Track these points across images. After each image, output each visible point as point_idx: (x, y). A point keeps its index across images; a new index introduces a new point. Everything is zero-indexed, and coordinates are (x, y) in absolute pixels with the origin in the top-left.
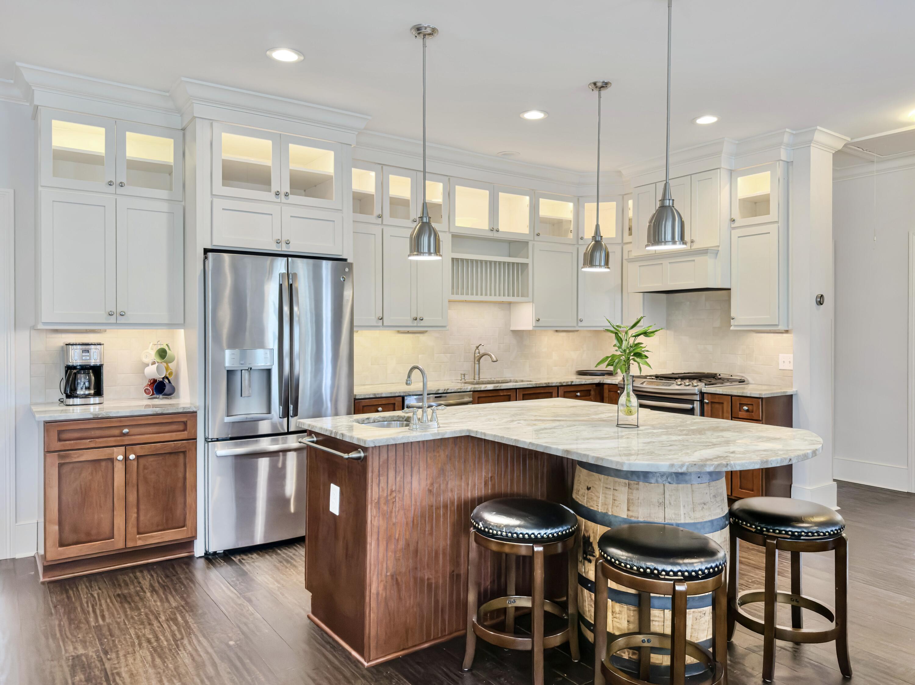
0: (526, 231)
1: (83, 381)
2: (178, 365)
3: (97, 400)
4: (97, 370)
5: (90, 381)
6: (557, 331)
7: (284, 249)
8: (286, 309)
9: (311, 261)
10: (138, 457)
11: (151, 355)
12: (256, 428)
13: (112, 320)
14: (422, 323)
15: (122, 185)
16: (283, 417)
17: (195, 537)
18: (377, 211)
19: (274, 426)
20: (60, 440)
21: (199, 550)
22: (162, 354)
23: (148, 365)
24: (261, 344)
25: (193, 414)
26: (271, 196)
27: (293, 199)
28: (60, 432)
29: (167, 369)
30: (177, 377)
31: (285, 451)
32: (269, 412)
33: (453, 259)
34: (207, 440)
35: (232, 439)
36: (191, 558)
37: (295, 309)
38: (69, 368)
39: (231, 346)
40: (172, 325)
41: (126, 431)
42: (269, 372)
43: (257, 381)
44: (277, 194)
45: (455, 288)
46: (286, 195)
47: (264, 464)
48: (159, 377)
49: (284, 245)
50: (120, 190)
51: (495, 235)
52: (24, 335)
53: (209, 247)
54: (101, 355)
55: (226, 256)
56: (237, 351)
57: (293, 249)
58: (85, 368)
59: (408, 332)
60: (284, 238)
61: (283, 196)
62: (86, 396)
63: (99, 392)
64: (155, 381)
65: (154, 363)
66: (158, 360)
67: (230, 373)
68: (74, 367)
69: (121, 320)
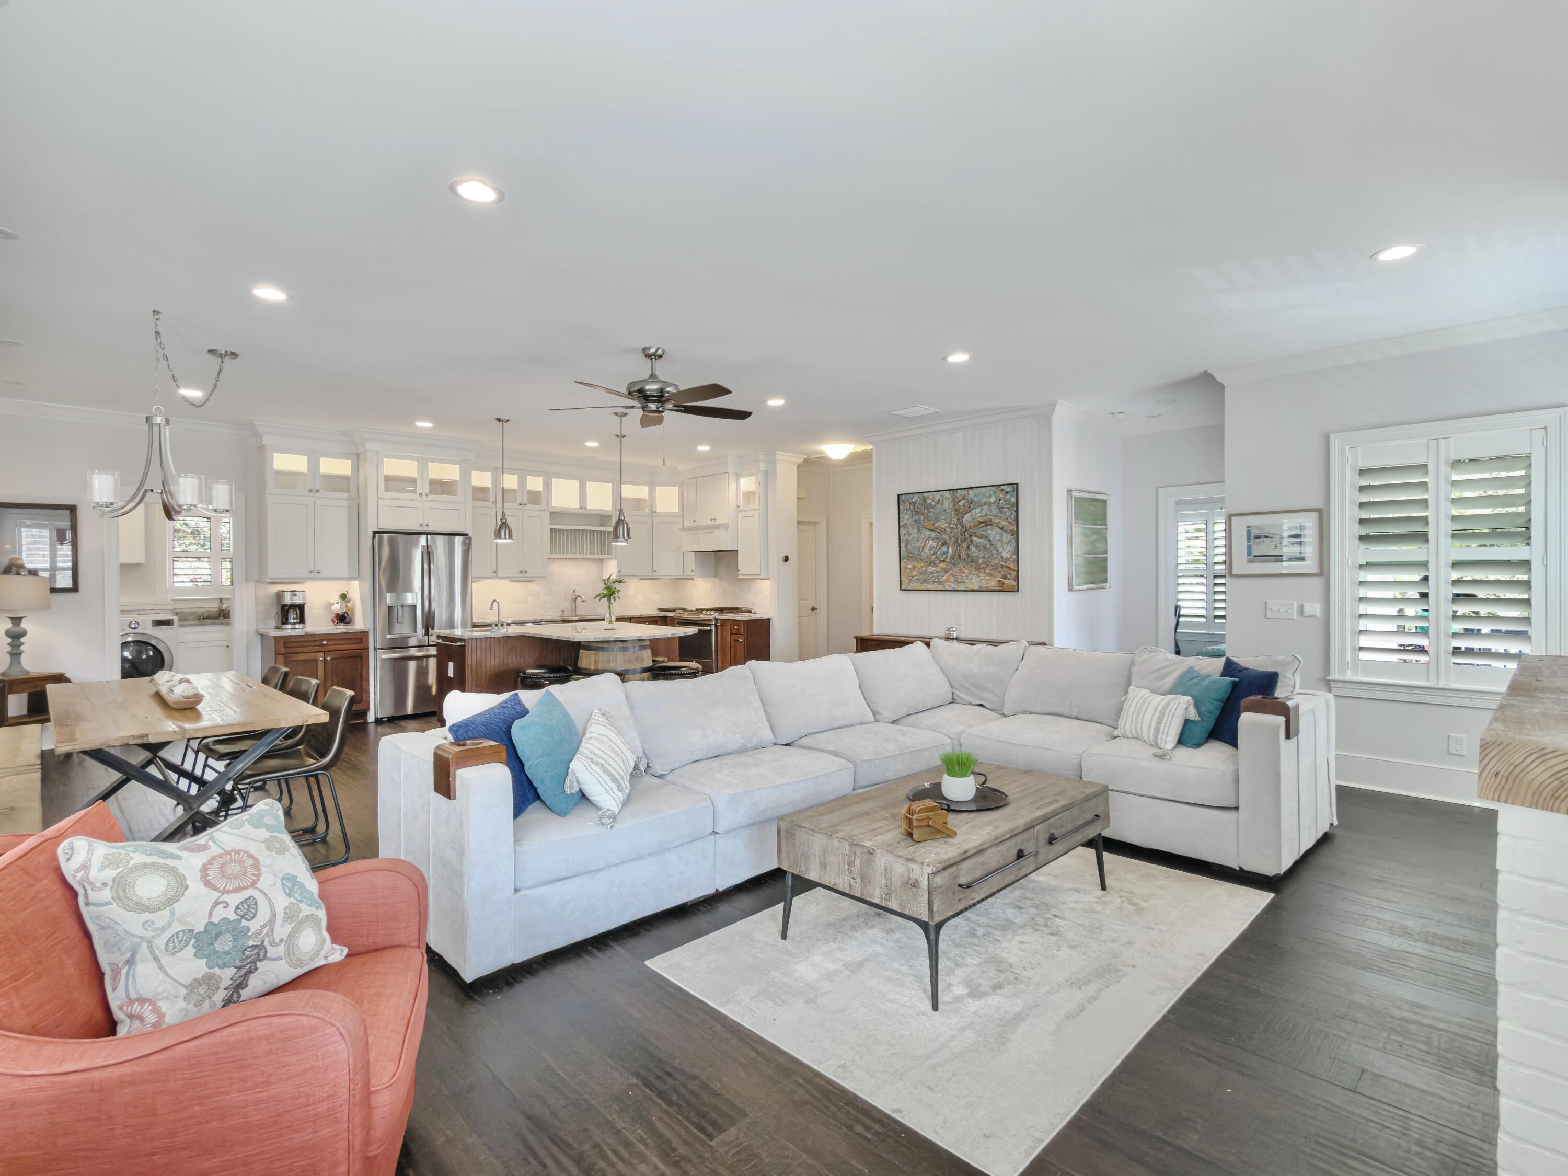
0: (610, 508)
1: (292, 616)
2: (354, 605)
3: (301, 626)
4: (301, 607)
5: (297, 614)
6: (642, 579)
7: (425, 529)
8: (426, 566)
9: (447, 537)
10: (332, 659)
11: (335, 598)
12: (407, 642)
13: (312, 575)
14: (527, 575)
15: (318, 491)
16: (425, 635)
17: (368, 709)
18: (492, 499)
19: (419, 641)
20: (285, 647)
21: (371, 717)
22: (343, 597)
23: (333, 604)
24: (410, 590)
25: (366, 634)
26: (416, 496)
27: (431, 497)
28: (285, 643)
29: (346, 606)
30: (353, 611)
31: (428, 657)
32: (415, 632)
33: (551, 530)
34: (376, 649)
35: (392, 648)
36: (366, 724)
37: (432, 566)
38: (283, 606)
39: (389, 591)
40: (351, 578)
41: (325, 643)
42: (414, 608)
43: (407, 611)
44: (421, 495)
45: (553, 549)
46: (427, 495)
47: (412, 665)
48: (341, 612)
49: (425, 527)
50: (317, 495)
51: (584, 511)
52: (252, 585)
53: (376, 530)
54: (304, 598)
55: (385, 535)
56: (393, 594)
57: (432, 528)
58: (294, 606)
59: (519, 581)
60: (425, 523)
61: (424, 496)
62: (294, 623)
63: (302, 621)
64: (337, 615)
65: (337, 603)
66: (340, 600)
67: (390, 608)
68: (286, 605)
69: (318, 575)
